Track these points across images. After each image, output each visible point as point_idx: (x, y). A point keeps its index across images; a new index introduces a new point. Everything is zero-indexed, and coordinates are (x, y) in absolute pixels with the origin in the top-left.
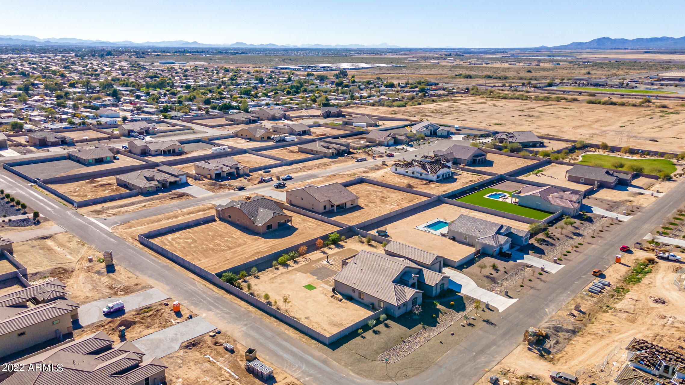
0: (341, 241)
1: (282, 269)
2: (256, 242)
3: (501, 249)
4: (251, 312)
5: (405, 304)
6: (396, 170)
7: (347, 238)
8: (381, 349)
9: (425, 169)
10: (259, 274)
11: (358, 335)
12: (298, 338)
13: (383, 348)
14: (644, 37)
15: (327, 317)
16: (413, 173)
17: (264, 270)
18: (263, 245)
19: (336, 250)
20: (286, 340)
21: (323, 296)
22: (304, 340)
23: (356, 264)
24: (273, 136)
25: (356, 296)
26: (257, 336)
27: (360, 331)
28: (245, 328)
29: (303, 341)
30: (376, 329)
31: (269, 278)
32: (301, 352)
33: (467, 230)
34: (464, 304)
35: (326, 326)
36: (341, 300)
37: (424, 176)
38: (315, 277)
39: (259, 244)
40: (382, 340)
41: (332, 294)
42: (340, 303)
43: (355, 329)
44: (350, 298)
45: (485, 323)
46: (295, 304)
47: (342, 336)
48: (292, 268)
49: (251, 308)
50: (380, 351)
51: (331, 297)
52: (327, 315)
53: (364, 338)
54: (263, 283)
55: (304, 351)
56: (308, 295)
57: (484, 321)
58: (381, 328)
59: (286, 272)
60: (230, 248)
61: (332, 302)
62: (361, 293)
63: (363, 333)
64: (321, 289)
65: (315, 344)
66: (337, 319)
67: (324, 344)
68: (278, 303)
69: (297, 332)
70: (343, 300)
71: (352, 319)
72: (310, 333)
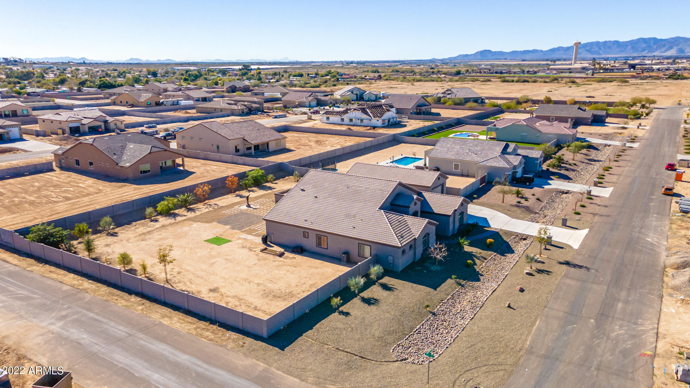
0: (267, 182)
1: (163, 220)
2: (120, 190)
3: (515, 173)
4: (85, 290)
5: (412, 245)
6: (328, 118)
7: (277, 178)
8: (390, 333)
9: (367, 113)
10: (116, 230)
11: (332, 310)
12: (194, 332)
13: (394, 332)
14: (519, 50)
15: (258, 285)
16: (351, 120)
17: (129, 223)
18: (132, 192)
19: (262, 192)
20: (163, 340)
21: (245, 251)
22: (208, 333)
23: (303, 190)
24: (161, 101)
25: (310, 243)
26: (85, 338)
27: (336, 301)
28: (60, 324)
29: (206, 338)
30: (365, 294)
31: (138, 234)
32: (200, 363)
33: (457, 154)
34: (506, 243)
35: (258, 302)
36: (281, 255)
37: (365, 122)
38: (228, 227)
39: (124, 191)
40: (388, 315)
41: (263, 246)
42: (281, 259)
43: (324, 298)
44: (299, 250)
45: (564, 266)
46: (188, 268)
47: (297, 316)
48: (184, 218)
49: (87, 284)
50: (390, 339)
51: (262, 251)
52: (257, 281)
53: (347, 314)
54: (124, 242)
55: (208, 359)
56: (214, 253)
57: (560, 263)
58: (375, 291)
59: (171, 224)
60: (68, 199)
61: (265, 259)
62: (320, 236)
63: (342, 305)
64: (240, 241)
65: (234, 341)
66: (280, 286)
67: (257, 337)
68: (149, 270)
69: (190, 319)
70: (287, 254)
71: (311, 282)
72: (221, 317)
